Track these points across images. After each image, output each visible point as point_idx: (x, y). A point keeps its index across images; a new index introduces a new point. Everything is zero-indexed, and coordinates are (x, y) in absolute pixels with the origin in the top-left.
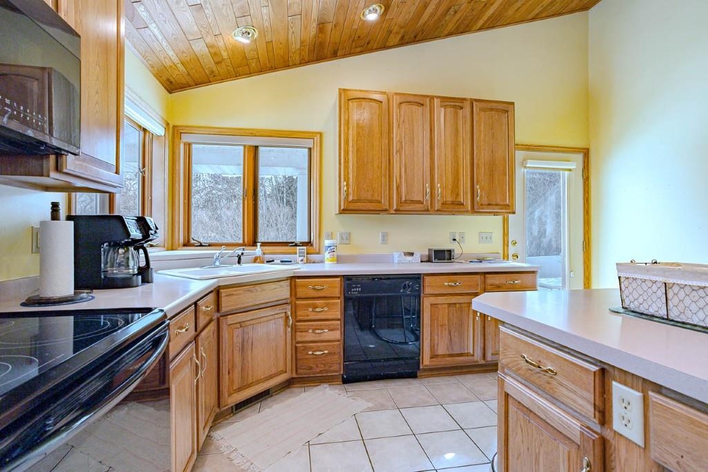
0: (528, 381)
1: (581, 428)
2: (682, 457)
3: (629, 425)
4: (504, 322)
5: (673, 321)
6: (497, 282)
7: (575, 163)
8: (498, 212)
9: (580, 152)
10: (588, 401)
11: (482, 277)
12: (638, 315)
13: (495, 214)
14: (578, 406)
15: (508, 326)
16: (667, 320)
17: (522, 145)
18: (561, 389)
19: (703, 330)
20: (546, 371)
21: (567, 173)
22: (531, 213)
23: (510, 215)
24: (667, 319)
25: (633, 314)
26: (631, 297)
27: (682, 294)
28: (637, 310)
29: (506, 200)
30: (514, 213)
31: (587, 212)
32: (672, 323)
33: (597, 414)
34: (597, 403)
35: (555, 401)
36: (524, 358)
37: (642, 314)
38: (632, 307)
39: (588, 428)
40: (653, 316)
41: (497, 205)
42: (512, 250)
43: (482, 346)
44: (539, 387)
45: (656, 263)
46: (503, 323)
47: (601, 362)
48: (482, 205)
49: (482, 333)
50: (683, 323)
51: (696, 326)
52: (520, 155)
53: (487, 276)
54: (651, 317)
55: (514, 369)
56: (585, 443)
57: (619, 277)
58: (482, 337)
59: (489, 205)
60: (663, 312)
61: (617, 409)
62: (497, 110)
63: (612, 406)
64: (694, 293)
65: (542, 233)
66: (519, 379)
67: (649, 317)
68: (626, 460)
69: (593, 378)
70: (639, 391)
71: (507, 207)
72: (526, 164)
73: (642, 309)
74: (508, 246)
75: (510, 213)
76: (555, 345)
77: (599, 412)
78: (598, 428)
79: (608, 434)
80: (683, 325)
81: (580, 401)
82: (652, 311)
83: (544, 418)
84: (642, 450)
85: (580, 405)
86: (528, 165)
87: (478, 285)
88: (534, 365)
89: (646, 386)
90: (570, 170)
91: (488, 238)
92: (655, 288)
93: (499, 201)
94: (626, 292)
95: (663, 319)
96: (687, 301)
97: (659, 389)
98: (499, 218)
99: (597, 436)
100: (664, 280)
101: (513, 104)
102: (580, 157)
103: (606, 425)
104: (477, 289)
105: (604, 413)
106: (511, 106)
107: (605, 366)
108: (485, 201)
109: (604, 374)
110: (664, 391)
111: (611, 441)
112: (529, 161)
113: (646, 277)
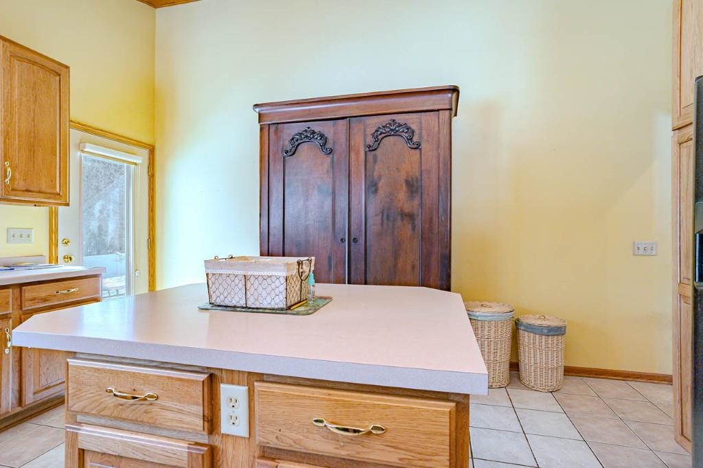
0: (116, 420)
1: (189, 448)
2: (280, 431)
3: (237, 422)
4: (75, 353)
5: (250, 308)
6: (43, 295)
7: (141, 158)
8: (42, 202)
9: (145, 147)
10: (196, 416)
11: (17, 291)
12: (224, 308)
13: (36, 204)
14: (184, 426)
15: (81, 356)
16: (247, 309)
17: (79, 124)
18: (162, 414)
19: (270, 311)
20: (145, 399)
21: (133, 166)
22: (90, 207)
23: (61, 209)
24: (246, 307)
25: (220, 308)
26: (217, 292)
27: (256, 283)
28: (222, 304)
29: (55, 188)
30: (68, 205)
31: (152, 209)
32: (250, 310)
33: (206, 424)
34: (206, 414)
35: (154, 431)
36: (111, 391)
37: (226, 306)
38: (219, 302)
39: (197, 444)
40: (235, 307)
41: (40, 192)
42: (62, 250)
43: (16, 387)
44: (134, 421)
45: (232, 258)
46: (73, 354)
47: (208, 368)
48: (13, 190)
49: (17, 369)
50: (257, 308)
51: (265, 309)
52: (75, 135)
53: (24, 288)
54: (234, 308)
55: (94, 412)
56: (194, 462)
57: (207, 275)
58: (17, 375)
59: (27, 191)
60: (242, 303)
61: (225, 410)
62: (43, 67)
63: (220, 410)
64: (265, 282)
65: (102, 230)
66: (103, 421)
67: (232, 309)
68: (234, 457)
69: (202, 389)
70: (244, 385)
71: (59, 197)
72: (85, 148)
73: (227, 303)
74: (57, 245)
75: (61, 204)
76: (154, 364)
77: (208, 421)
78: (204, 439)
79: (216, 441)
80: (257, 310)
81: (187, 419)
82: (234, 303)
83: (140, 457)
84: (247, 441)
85: (188, 424)
86: (86, 150)
87: (8, 303)
88: (125, 398)
89: (252, 378)
90: (136, 164)
91: (24, 236)
92: (237, 281)
93: (44, 188)
94: (213, 288)
95: (243, 308)
96: (260, 290)
97: (261, 377)
98: (43, 211)
99: (206, 449)
100: (243, 273)
101: (67, 67)
102: (146, 152)
103: (214, 433)
104: (7, 308)
105: (212, 422)
106: (65, 70)
107: (212, 371)
108: (20, 184)
109: (213, 379)
110: (265, 378)
111: (219, 446)
112: (87, 144)
113: (231, 272)
